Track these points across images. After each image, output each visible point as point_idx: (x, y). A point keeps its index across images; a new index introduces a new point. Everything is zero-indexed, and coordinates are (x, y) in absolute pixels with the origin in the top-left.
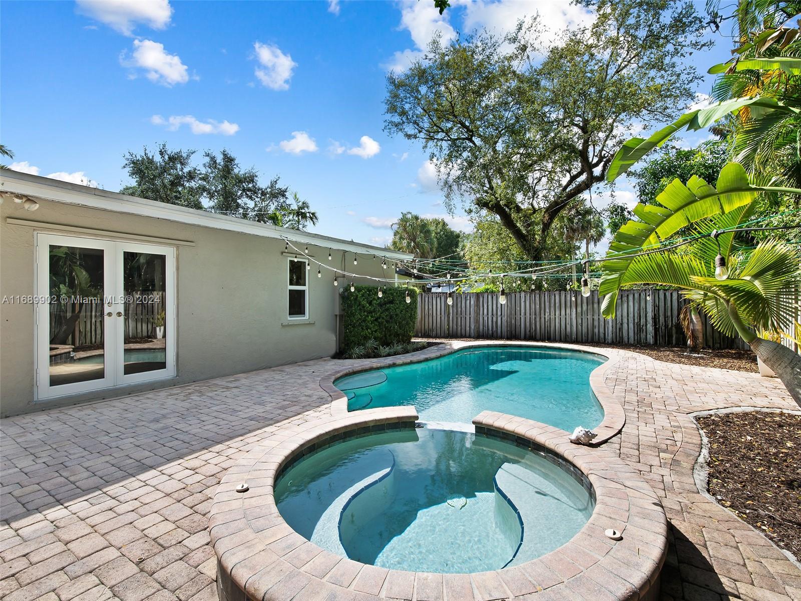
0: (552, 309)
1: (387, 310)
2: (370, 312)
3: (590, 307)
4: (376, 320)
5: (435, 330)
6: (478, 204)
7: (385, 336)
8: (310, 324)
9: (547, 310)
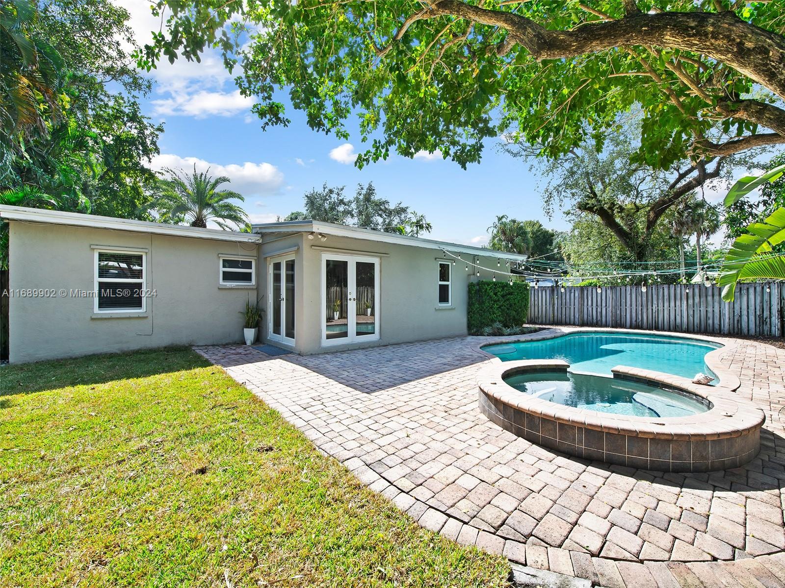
0: (660, 301)
1: (508, 300)
2: (495, 301)
3: (703, 299)
4: (500, 307)
5: (540, 318)
6: (580, 208)
7: (506, 320)
8: (452, 309)
9: (655, 302)
